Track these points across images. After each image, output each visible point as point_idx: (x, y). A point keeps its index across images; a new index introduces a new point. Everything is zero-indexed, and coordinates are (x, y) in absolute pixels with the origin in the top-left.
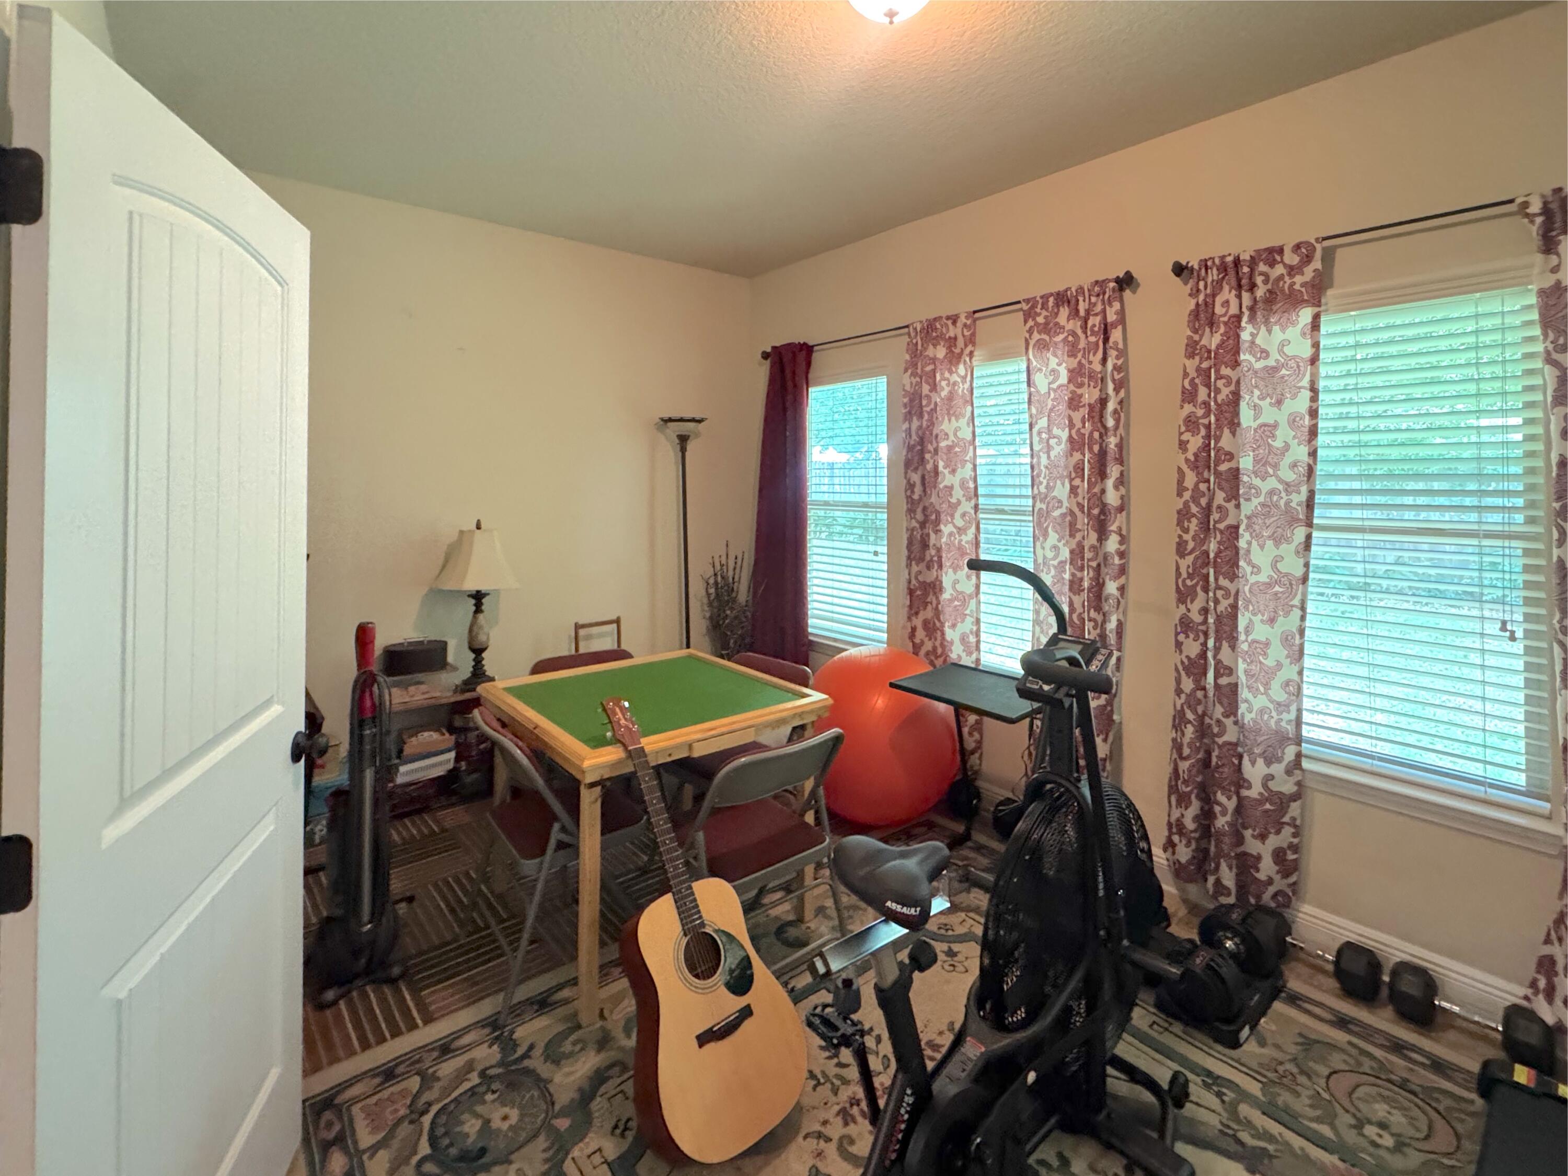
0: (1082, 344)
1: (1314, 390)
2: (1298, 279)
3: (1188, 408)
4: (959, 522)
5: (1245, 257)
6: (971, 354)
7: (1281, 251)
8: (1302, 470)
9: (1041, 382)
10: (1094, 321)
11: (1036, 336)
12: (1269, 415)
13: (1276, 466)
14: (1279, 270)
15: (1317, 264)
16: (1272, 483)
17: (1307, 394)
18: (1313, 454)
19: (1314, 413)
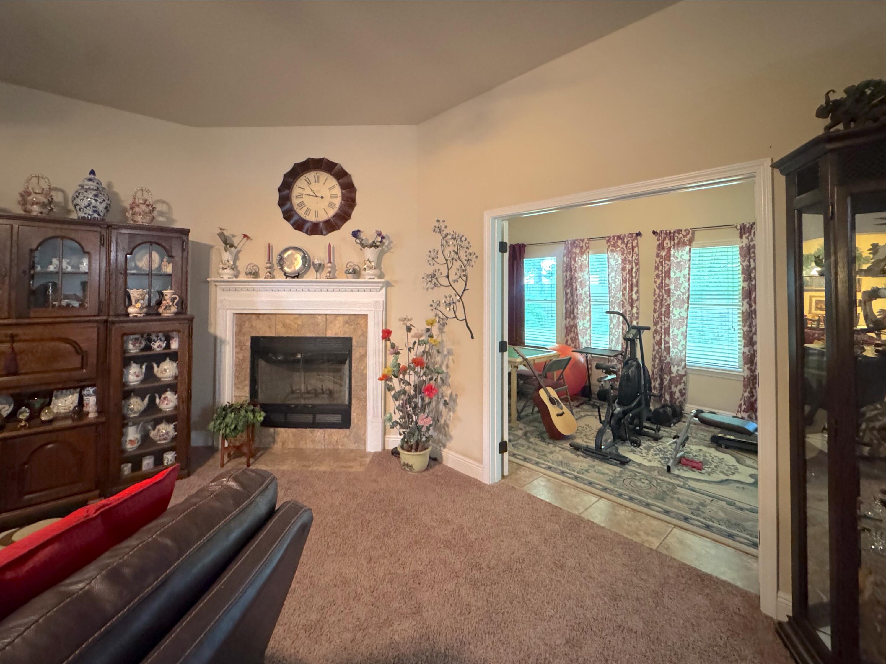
0: (626, 252)
1: (689, 268)
2: (686, 239)
3: (657, 272)
4: (584, 305)
5: (672, 231)
6: (588, 252)
7: (681, 231)
8: (686, 289)
9: (612, 262)
10: (630, 245)
11: (611, 248)
12: (678, 274)
13: (680, 288)
14: (681, 236)
15: (690, 235)
16: (679, 292)
17: (687, 269)
18: (689, 285)
19: (689, 274)
